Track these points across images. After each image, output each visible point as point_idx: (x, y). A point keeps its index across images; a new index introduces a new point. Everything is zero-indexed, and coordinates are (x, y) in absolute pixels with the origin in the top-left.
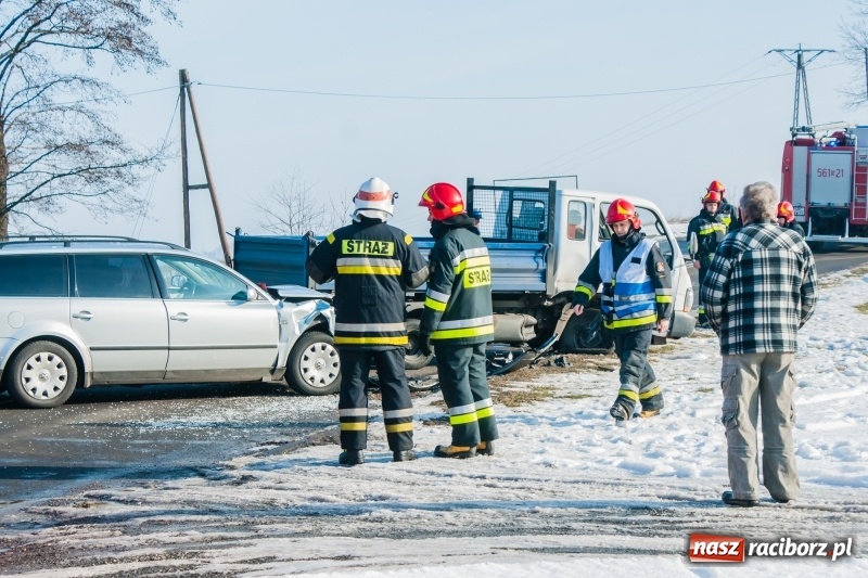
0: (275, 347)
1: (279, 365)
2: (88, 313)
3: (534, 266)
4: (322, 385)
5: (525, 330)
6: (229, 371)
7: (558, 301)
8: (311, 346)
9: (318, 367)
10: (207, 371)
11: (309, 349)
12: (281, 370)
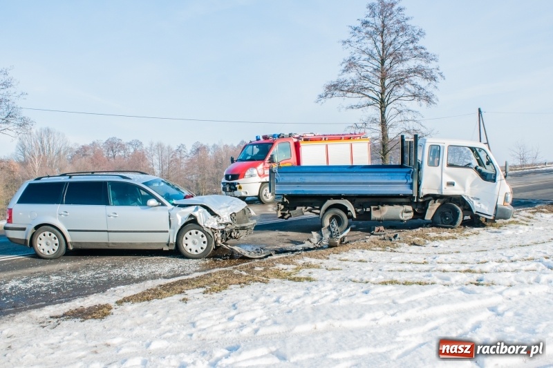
0: (167, 232)
1: (171, 242)
2: (67, 212)
3: (405, 181)
4: (196, 253)
5: (405, 214)
6: (144, 244)
7: (426, 199)
8: (189, 232)
9: (194, 243)
10: (131, 243)
11: (188, 233)
12: (172, 244)
